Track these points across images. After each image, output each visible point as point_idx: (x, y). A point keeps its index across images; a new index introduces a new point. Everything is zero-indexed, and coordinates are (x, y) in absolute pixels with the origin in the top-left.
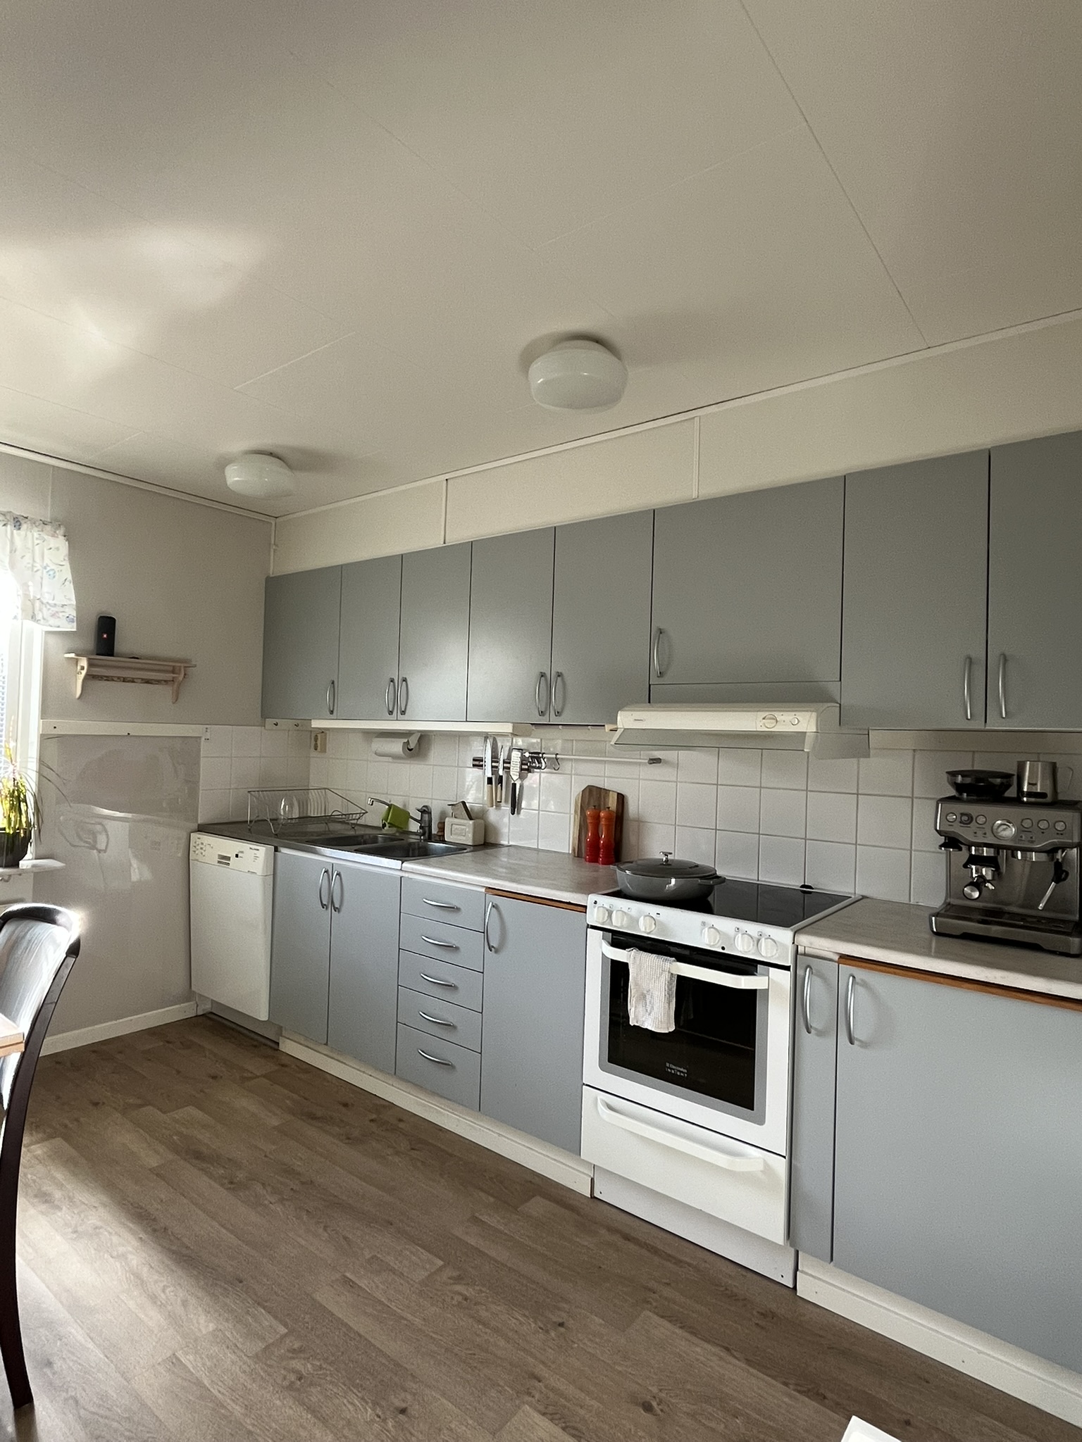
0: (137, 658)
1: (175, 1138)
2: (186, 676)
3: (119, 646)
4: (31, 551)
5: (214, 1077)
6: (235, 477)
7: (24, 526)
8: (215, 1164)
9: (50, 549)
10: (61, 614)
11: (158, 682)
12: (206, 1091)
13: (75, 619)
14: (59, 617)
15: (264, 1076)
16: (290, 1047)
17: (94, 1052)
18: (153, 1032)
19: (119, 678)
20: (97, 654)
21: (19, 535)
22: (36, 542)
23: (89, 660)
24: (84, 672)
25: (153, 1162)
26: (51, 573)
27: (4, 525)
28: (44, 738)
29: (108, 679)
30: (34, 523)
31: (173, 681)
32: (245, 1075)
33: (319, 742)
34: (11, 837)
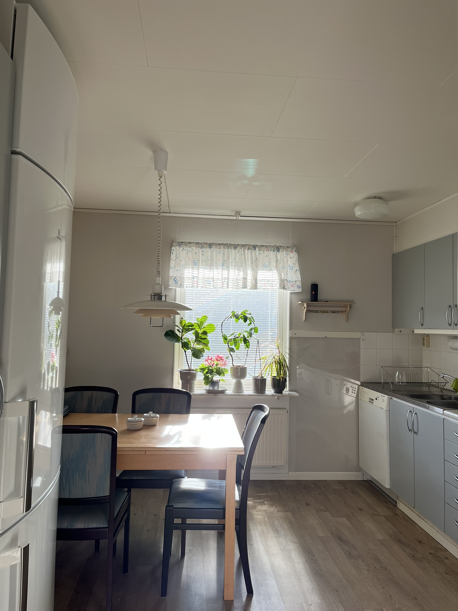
0: (327, 302)
1: (333, 528)
2: (351, 309)
3: (319, 297)
4: (283, 260)
5: (360, 509)
6: (358, 213)
7: (281, 250)
8: (346, 544)
9: (291, 258)
10: (295, 285)
11: (338, 312)
12: (355, 514)
13: (301, 286)
14: (294, 287)
15: (384, 516)
16: (401, 506)
17: (314, 484)
18: (341, 482)
19: (321, 311)
20: (311, 301)
21: (279, 254)
22: (285, 256)
23: (307, 304)
24: (305, 309)
25: (321, 534)
26: (291, 268)
27: (274, 251)
28: (291, 339)
29: (316, 312)
30: (284, 248)
31: (346, 311)
32: (375, 513)
33: (425, 341)
34: (278, 380)
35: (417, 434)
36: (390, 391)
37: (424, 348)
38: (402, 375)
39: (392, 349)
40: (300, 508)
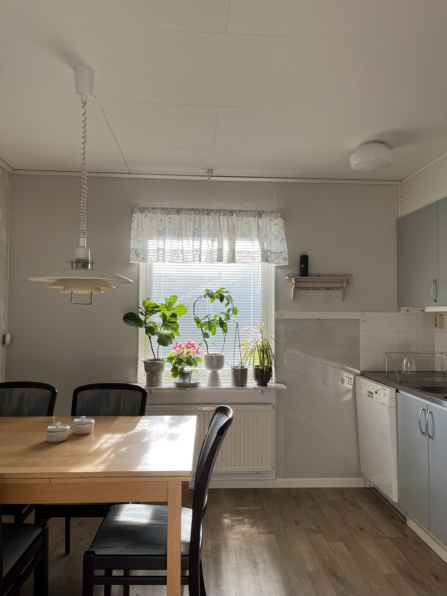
0: (320, 276)
1: (327, 558)
2: (348, 284)
3: (310, 271)
4: (265, 227)
5: (361, 529)
7: (263, 216)
9: (275, 224)
10: (280, 257)
11: (333, 288)
12: (354, 536)
13: (288, 258)
14: (279, 259)
15: (391, 539)
16: (411, 524)
18: (339, 491)
19: (312, 288)
20: (300, 276)
21: (261, 221)
22: (268, 222)
23: (295, 279)
24: (293, 286)
26: (276, 236)
27: (254, 217)
28: (277, 321)
29: (307, 289)
30: (267, 213)
31: (342, 287)
32: (380, 534)
33: (438, 322)
34: (261, 371)
35: (432, 439)
36: (397, 383)
37: (436, 329)
38: (411, 363)
39: (398, 332)
40: (287, 529)
